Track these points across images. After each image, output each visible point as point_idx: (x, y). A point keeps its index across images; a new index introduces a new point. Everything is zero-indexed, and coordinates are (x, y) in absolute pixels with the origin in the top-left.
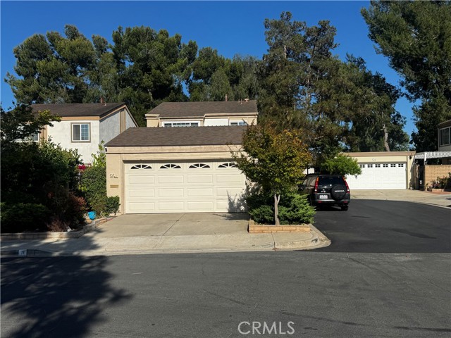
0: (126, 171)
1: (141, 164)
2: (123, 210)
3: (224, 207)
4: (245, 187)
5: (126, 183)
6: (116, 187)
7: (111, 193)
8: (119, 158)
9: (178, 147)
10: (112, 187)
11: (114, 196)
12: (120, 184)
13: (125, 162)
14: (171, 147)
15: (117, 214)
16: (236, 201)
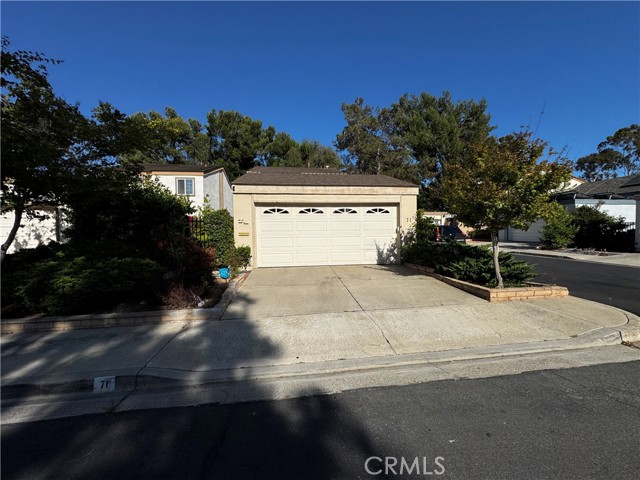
0: (257, 216)
1: (276, 208)
2: (254, 263)
3: (372, 259)
4: (395, 236)
5: (258, 231)
6: (247, 235)
7: (239, 242)
8: (249, 200)
9: (322, 188)
10: (241, 235)
11: (245, 246)
12: (250, 232)
13: (257, 204)
14: (314, 188)
15: (248, 269)
16: (385, 251)
